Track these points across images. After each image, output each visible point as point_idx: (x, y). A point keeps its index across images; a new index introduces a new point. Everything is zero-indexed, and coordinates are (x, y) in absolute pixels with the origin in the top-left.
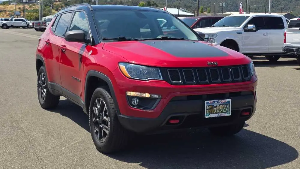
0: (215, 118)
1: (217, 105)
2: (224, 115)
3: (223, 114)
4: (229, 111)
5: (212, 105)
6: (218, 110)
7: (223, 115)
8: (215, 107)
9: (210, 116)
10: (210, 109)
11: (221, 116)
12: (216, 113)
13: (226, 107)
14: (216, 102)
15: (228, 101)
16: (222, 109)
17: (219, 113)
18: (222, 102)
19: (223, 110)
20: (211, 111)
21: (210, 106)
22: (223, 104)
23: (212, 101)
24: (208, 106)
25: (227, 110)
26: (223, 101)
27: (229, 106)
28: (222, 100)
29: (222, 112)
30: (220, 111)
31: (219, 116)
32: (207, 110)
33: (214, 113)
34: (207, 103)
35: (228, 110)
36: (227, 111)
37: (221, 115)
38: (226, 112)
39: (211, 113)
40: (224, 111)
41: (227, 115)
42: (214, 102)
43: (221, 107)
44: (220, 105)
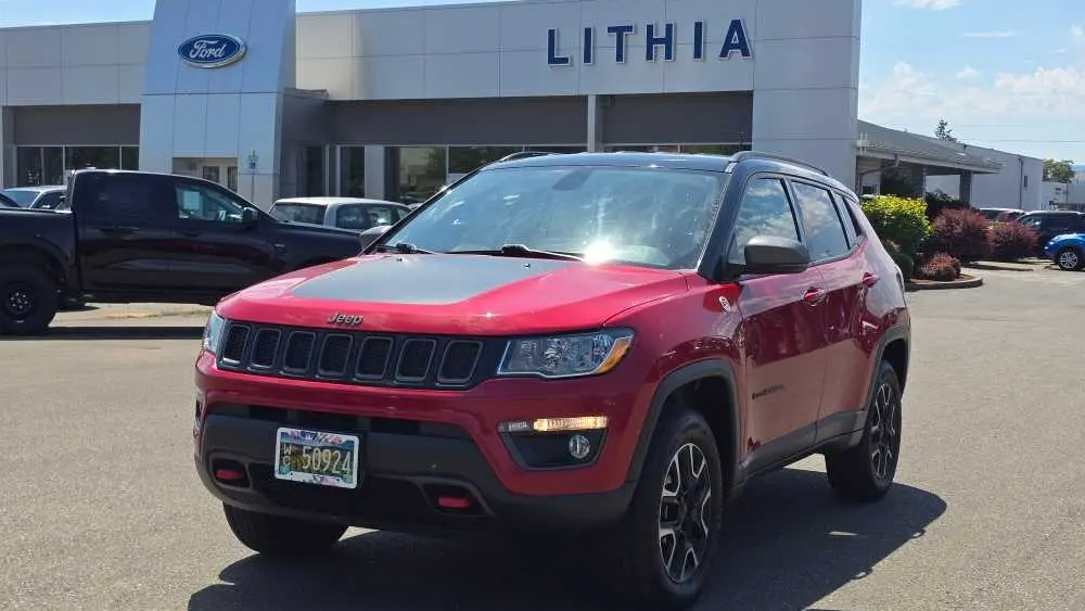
0: (303, 483)
1: (313, 448)
2: (330, 481)
3: (330, 478)
4: (351, 473)
5: (296, 442)
6: (317, 462)
7: (327, 481)
8: (310, 452)
9: (288, 477)
10: (292, 454)
11: (324, 483)
12: (310, 471)
13: (342, 460)
14: (309, 438)
15: (348, 442)
16: (329, 462)
17: (318, 472)
18: (326, 440)
19: (331, 466)
20: (296, 459)
21: (293, 445)
22: (333, 449)
23: (297, 432)
24: (288, 445)
25: (343, 469)
26: (332, 437)
27: (352, 460)
28: (329, 435)
29: (329, 473)
30: (322, 467)
31: (315, 482)
32: (282, 455)
33: (303, 471)
34: (284, 435)
35: (348, 470)
36: (345, 473)
37: (322, 479)
38: (342, 475)
39: (297, 468)
40: (334, 471)
41: (341, 484)
42: (303, 434)
43: (326, 455)
44: (322, 449)
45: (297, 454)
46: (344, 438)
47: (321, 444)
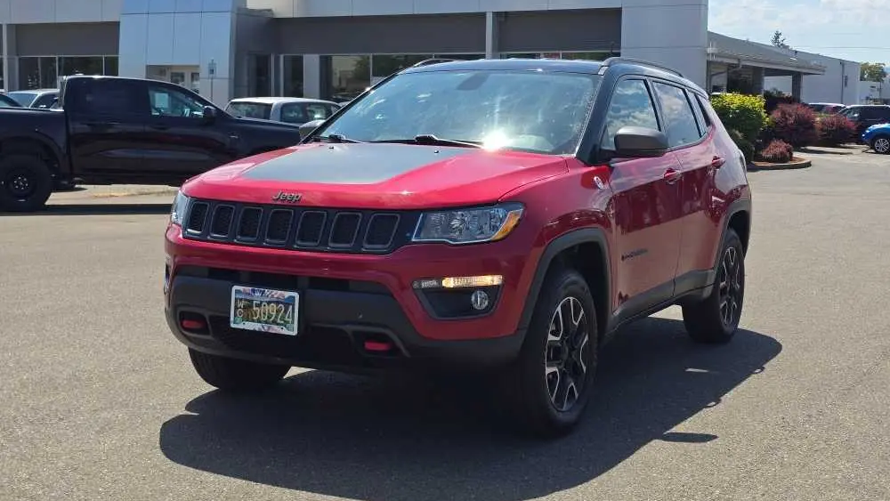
0: (254, 331)
1: (261, 302)
2: (276, 329)
3: (275, 327)
4: (293, 323)
5: (248, 298)
6: (264, 314)
7: (273, 329)
8: (259, 306)
9: (241, 326)
10: (245, 308)
11: (270, 331)
12: (259, 321)
13: (286, 311)
14: (258, 294)
15: (290, 297)
16: (274, 314)
17: (266, 322)
18: (272, 296)
19: (276, 317)
20: (248, 311)
21: (246, 300)
22: (277, 303)
23: (248, 289)
24: (241, 300)
25: (286, 319)
26: (277, 294)
27: (293, 309)
28: (275, 291)
29: (274, 322)
30: (269, 318)
31: (263, 330)
32: (236, 308)
33: (253, 321)
34: (237, 292)
35: (290, 320)
36: (288, 322)
37: (269, 328)
38: (285, 324)
39: (247, 319)
40: (279, 321)
41: (285, 332)
42: (254, 291)
43: (273, 308)
44: (269, 303)
45: (248, 307)
46: (287, 294)
47: (268, 300)
